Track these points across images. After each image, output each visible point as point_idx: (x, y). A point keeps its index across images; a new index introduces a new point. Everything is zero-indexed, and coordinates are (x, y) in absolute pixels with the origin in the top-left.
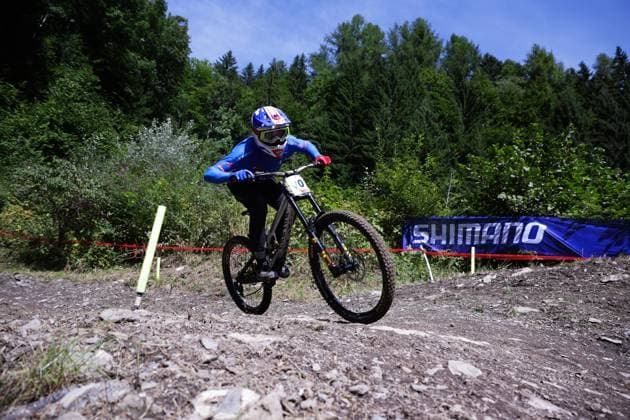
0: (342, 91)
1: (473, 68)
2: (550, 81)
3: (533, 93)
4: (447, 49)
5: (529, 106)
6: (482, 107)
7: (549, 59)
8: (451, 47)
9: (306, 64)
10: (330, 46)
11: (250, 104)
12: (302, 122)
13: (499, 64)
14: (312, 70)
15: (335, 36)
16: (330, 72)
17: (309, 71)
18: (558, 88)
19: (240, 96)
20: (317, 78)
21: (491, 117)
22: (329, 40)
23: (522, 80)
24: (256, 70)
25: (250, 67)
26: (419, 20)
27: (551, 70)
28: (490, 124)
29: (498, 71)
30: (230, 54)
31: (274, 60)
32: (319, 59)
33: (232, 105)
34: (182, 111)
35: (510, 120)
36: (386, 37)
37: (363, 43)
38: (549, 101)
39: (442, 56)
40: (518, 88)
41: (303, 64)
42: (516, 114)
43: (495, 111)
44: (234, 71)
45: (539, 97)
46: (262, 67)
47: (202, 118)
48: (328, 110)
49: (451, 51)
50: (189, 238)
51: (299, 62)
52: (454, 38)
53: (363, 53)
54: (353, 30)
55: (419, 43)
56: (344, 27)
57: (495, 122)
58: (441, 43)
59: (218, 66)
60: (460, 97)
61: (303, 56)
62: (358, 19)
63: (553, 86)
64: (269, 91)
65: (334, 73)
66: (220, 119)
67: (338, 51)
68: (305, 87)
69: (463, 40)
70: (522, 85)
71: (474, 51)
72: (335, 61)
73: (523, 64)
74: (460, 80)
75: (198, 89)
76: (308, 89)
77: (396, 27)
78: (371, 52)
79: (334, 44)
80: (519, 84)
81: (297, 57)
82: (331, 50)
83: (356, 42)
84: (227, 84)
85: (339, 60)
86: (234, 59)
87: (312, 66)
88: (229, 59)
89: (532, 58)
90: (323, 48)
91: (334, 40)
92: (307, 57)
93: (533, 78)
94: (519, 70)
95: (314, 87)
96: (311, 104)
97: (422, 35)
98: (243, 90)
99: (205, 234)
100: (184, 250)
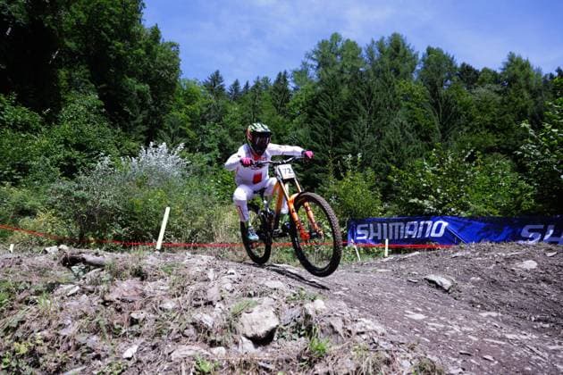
0: (322, 104)
1: (450, 78)
2: (528, 87)
3: (510, 100)
4: (423, 60)
5: (505, 113)
6: (458, 115)
7: (525, 66)
8: (427, 58)
9: (288, 80)
10: (310, 62)
11: (235, 119)
12: (286, 134)
13: (476, 73)
14: (294, 85)
15: (315, 52)
16: (310, 86)
17: (291, 86)
18: (535, 94)
19: (227, 112)
20: (299, 93)
21: (467, 125)
22: (309, 57)
23: (499, 87)
24: (242, 86)
25: (236, 84)
26: (394, 35)
27: (527, 78)
28: (467, 132)
29: (474, 80)
30: (217, 73)
31: (258, 78)
32: (301, 74)
33: (219, 120)
34: (173, 128)
35: (487, 127)
36: (364, 53)
37: (342, 58)
38: (526, 107)
39: (418, 68)
40: (494, 95)
41: (285, 80)
42: (493, 121)
43: (471, 119)
44: (222, 89)
45: (517, 103)
46: (247, 84)
47: (192, 133)
48: (310, 122)
49: (427, 62)
50: (181, 236)
51: (282, 78)
52: (430, 51)
53: (342, 68)
54: (331, 47)
55: (396, 56)
56: (323, 44)
57: (471, 129)
58: (416, 55)
59: (206, 85)
60: (436, 106)
61: (285, 73)
62: (336, 37)
63: (531, 92)
64: (254, 106)
65: (314, 87)
66: (208, 133)
67: (318, 67)
68: (287, 101)
69: (439, 51)
70: (498, 93)
71: (450, 62)
72: (315, 76)
73: (499, 72)
74: (436, 90)
75: (188, 107)
76: (291, 103)
77: (373, 42)
78: (349, 67)
79: (314, 60)
80: (496, 91)
81: (280, 74)
82: (312, 66)
83: (335, 59)
84: (214, 101)
85: (319, 76)
86: (221, 78)
87: (294, 81)
88: (216, 78)
89: (509, 66)
90: (305, 64)
91: (314, 56)
92: (289, 73)
93: (510, 85)
94: (496, 78)
95: (296, 101)
96: (293, 117)
97: (397, 49)
98: (229, 106)
99: (193, 233)
100: (177, 246)
